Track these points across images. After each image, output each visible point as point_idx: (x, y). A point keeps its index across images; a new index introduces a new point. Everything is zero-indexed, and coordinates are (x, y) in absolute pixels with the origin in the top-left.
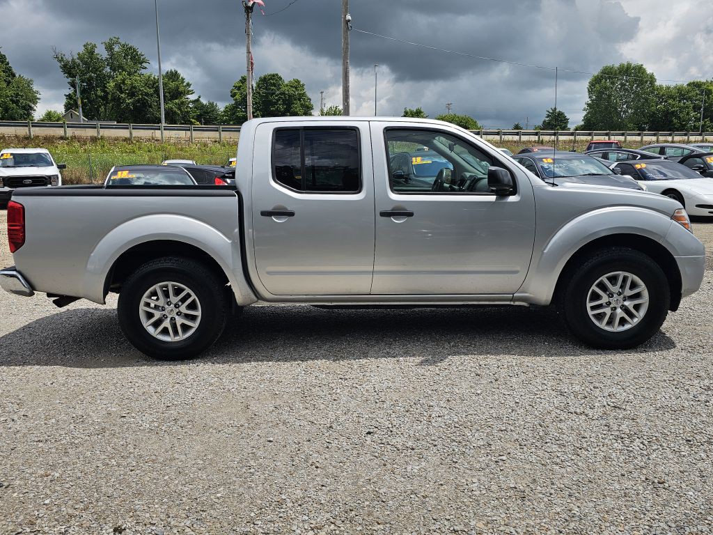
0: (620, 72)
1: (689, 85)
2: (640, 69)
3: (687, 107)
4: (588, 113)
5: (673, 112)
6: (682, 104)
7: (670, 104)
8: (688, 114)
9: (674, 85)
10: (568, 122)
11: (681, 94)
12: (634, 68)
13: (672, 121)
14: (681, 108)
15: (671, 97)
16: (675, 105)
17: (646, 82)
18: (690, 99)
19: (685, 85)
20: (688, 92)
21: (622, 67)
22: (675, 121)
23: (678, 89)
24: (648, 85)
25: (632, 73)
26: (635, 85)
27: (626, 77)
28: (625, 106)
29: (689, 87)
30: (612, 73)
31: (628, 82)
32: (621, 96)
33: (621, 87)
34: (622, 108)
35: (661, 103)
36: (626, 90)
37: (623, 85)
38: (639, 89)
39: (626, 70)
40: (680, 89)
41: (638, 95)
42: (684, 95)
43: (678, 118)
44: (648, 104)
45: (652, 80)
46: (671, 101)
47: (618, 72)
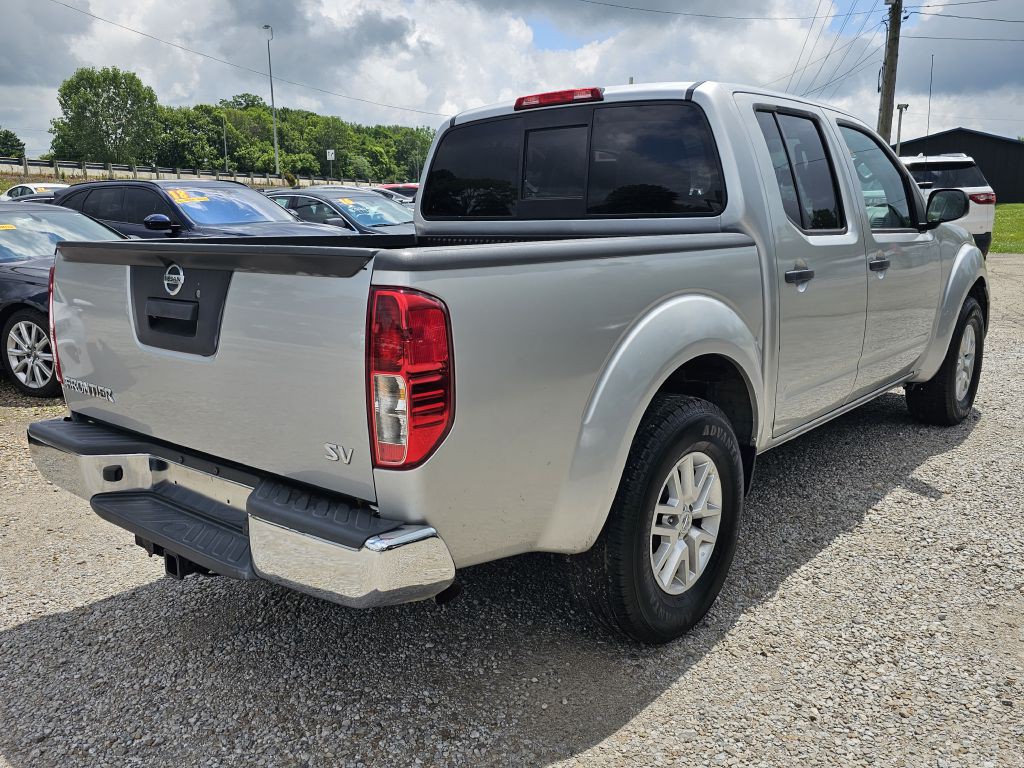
0: (105, 80)
1: (196, 108)
2: (132, 79)
3: (200, 139)
4: (58, 137)
5: (184, 144)
6: (193, 135)
7: (177, 133)
8: (203, 148)
9: (178, 107)
10: (24, 149)
11: (190, 120)
12: (126, 76)
13: (185, 157)
14: (193, 140)
15: (177, 123)
16: (185, 136)
17: (145, 98)
18: (198, 128)
19: (191, 108)
20: (197, 118)
21: (106, 72)
22: (189, 156)
23: (184, 114)
24: (147, 103)
25: (121, 83)
26: (129, 102)
27: (115, 88)
28: (119, 131)
29: (197, 112)
30: (93, 80)
31: (118, 96)
32: (112, 116)
33: (110, 103)
34: (116, 134)
35: (165, 130)
36: (117, 108)
37: (111, 99)
38: (135, 107)
39: (112, 78)
40: (186, 114)
41: (136, 118)
42: (192, 122)
43: (192, 153)
44: (152, 130)
45: (152, 98)
46: (178, 129)
47: (101, 79)
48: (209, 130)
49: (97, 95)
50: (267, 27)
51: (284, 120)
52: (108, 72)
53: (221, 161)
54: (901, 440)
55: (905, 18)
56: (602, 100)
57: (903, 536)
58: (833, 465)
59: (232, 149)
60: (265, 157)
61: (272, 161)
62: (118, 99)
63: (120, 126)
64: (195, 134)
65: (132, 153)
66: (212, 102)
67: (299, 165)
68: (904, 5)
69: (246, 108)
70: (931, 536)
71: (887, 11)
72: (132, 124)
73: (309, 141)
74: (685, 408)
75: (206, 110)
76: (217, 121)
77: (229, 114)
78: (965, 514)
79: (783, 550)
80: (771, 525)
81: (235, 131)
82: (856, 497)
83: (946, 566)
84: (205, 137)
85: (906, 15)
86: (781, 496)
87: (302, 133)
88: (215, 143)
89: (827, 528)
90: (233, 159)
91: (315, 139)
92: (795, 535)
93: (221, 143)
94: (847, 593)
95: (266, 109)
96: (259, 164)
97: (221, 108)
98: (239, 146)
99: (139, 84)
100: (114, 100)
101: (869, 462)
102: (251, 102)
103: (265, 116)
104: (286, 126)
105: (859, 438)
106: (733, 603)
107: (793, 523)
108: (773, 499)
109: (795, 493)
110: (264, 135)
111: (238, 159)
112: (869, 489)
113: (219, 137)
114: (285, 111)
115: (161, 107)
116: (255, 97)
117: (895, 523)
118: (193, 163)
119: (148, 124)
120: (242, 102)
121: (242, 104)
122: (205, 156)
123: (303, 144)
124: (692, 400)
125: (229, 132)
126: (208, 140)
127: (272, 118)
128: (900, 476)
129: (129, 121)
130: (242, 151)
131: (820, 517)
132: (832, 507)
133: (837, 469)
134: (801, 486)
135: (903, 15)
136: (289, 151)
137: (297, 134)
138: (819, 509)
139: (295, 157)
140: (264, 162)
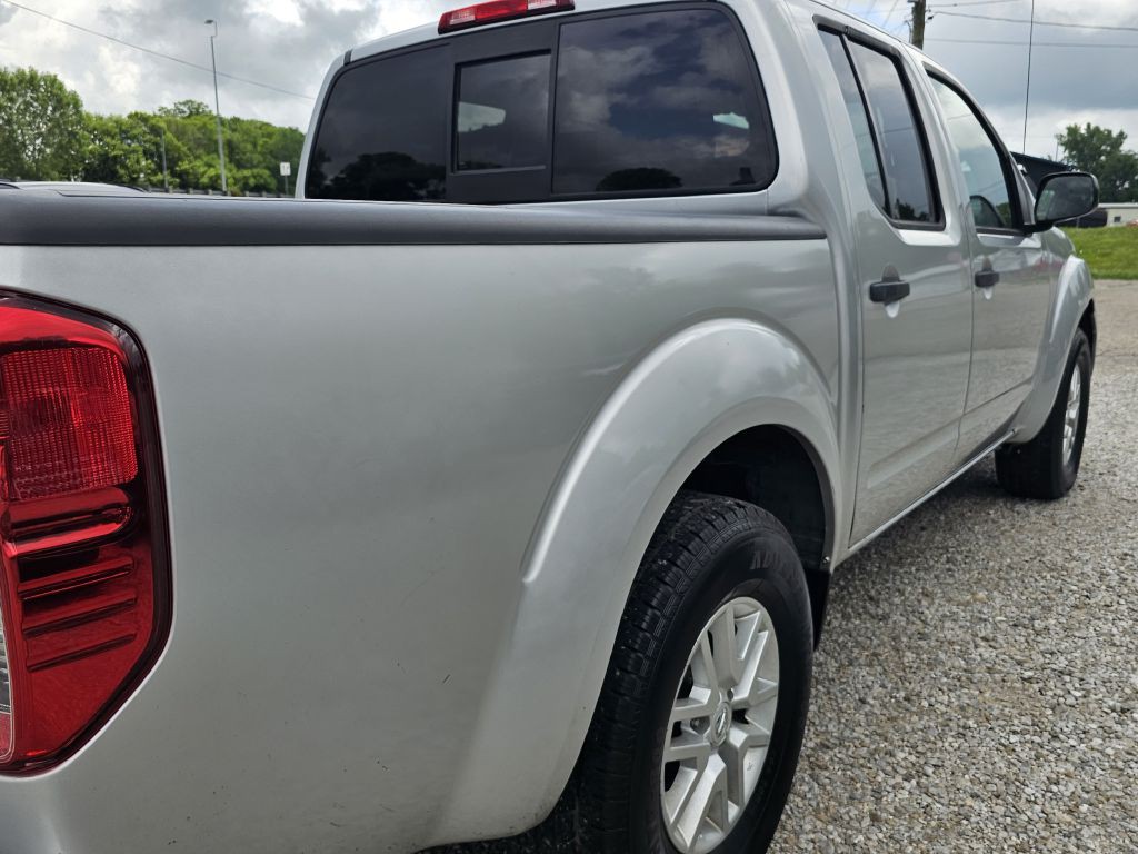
0: (20, 82)
1: (130, 116)
2: (53, 82)
3: (134, 151)
5: (115, 157)
6: (126, 147)
7: (108, 145)
8: (138, 162)
9: (108, 115)
11: (122, 129)
12: (44, 78)
13: (117, 172)
14: (127, 152)
15: (108, 133)
16: (117, 147)
17: (68, 105)
18: (134, 138)
19: (125, 116)
20: (132, 128)
21: (21, 73)
22: (122, 172)
23: (116, 122)
24: (71, 110)
25: (40, 86)
26: (50, 108)
27: (32, 92)
28: (38, 142)
29: (131, 121)
30: (6, 82)
31: (36, 101)
32: (30, 124)
33: (26, 110)
34: (34, 145)
35: (93, 141)
36: (35, 115)
37: (28, 104)
38: (57, 114)
39: (30, 81)
40: (118, 123)
41: (58, 126)
42: (125, 132)
43: (124, 166)
44: (78, 141)
45: (77, 104)
46: (108, 140)
47: (16, 81)
48: (145, 142)
49: (12, 100)
50: (210, 22)
51: (234, 130)
52: (23, 73)
53: (160, 177)
54: (994, 522)
55: (931, 18)
56: (573, 8)
57: (1036, 686)
58: (911, 564)
59: (173, 162)
60: (212, 172)
61: (218, 177)
62: (35, 104)
63: (40, 134)
64: (129, 145)
65: (54, 167)
66: (149, 110)
67: (252, 182)
68: (927, 3)
69: (189, 116)
70: (1077, 685)
71: (910, 11)
72: (54, 134)
73: (262, 154)
74: (719, 522)
75: (143, 119)
76: (155, 131)
77: (169, 123)
78: (1114, 645)
79: (862, 718)
80: (838, 670)
81: (176, 142)
82: (953, 617)
83: (1115, 743)
84: (141, 149)
85: (930, 15)
86: (846, 617)
87: (255, 145)
88: (152, 156)
89: (922, 674)
90: (173, 174)
91: (271, 153)
92: (877, 689)
93: (160, 156)
94: (976, 805)
95: (212, 118)
96: (205, 180)
97: (161, 117)
98: (180, 159)
99: (61, 87)
100: (32, 105)
101: (959, 558)
102: (196, 111)
103: (212, 125)
104: (236, 137)
105: (938, 519)
106: (797, 835)
107: (870, 665)
108: (836, 623)
109: (867, 612)
110: (211, 147)
111: (181, 175)
112: (968, 603)
113: (157, 149)
114: (236, 120)
115: (88, 115)
116: (199, 105)
117: (1019, 663)
118: (126, 179)
119: (73, 134)
120: (185, 109)
121: (184, 112)
122: (141, 171)
123: (257, 158)
124: (730, 508)
125: (169, 144)
126: (145, 152)
127: (220, 128)
128: (1006, 580)
129: (50, 131)
130: (185, 165)
131: (908, 654)
132: (923, 636)
133: (917, 570)
134: (871, 599)
135: (927, 15)
136: (240, 165)
137: (249, 147)
138: (905, 639)
139: (247, 173)
140: (211, 178)
